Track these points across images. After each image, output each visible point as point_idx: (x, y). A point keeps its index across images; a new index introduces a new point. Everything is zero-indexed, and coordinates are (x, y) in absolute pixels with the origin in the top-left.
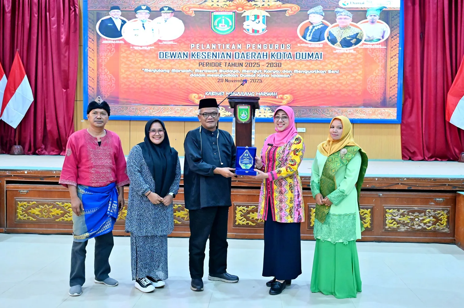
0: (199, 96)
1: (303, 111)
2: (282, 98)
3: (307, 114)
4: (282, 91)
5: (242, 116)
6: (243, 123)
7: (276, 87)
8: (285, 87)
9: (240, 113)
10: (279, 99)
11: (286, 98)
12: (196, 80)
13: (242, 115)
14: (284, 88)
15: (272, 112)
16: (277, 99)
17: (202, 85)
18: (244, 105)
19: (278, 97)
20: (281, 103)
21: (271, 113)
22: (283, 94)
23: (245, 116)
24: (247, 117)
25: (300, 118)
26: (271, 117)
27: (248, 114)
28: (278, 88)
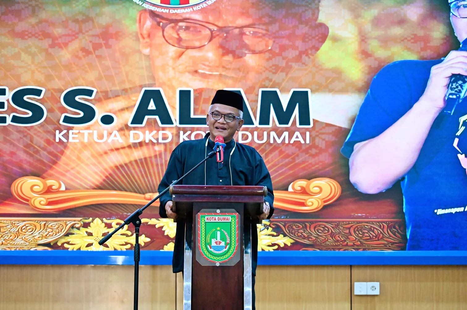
0: (45, 184)
1: (370, 229)
2: (304, 191)
3: (382, 238)
4: (304, 169)
5: (213, 244)
6: (218, 264)
7: (287, 156)
8: (313, 156)
9: (209, 236)
10: (295, 192)
11: (317, 190)
12: (35, 136)
13: (213, 241)
14: (312, 161)
15: (275, 234)
16: (291, 193)
17: (55, 152)
18: (218, 211)
19: (293, 188)
20: (303, 204)
21: (273, 236)
22: (309, 177)
23: (223, 244)
24: (228, 246)
25: (360, 251)
26: (271, 249)
27: (231, 239)
28: (294, 159)
